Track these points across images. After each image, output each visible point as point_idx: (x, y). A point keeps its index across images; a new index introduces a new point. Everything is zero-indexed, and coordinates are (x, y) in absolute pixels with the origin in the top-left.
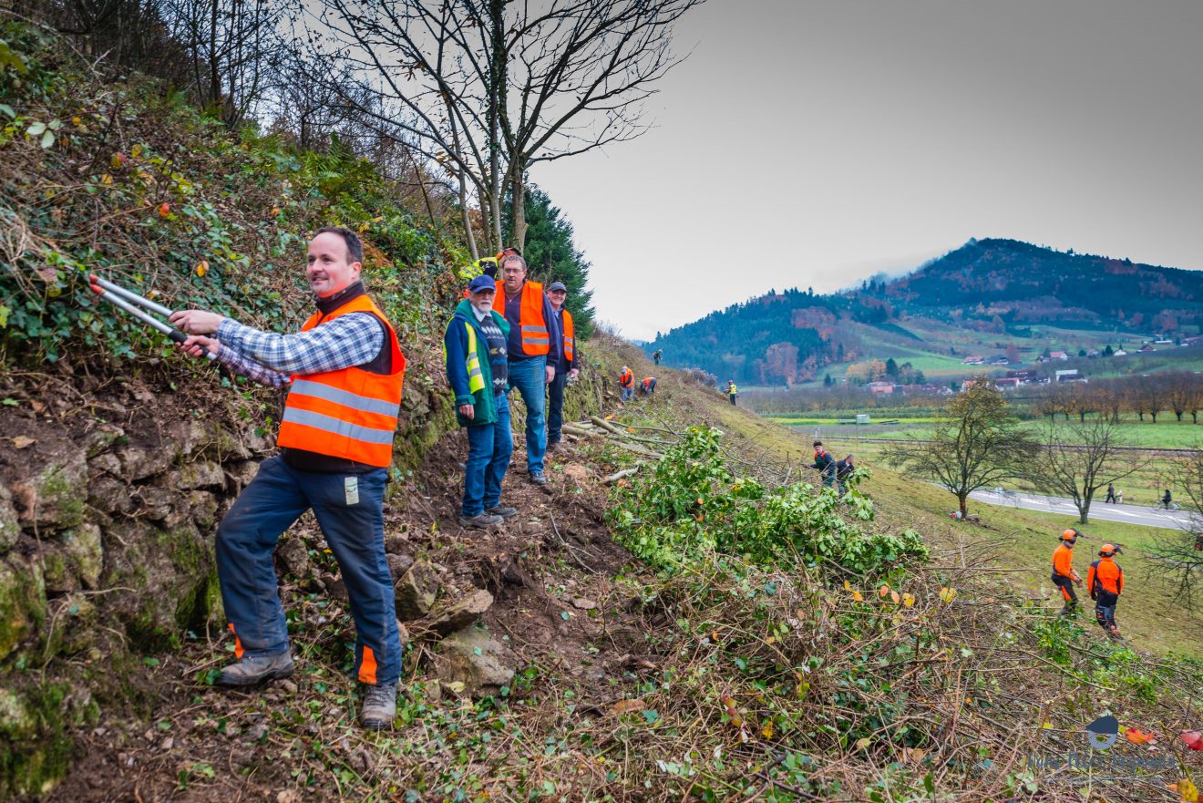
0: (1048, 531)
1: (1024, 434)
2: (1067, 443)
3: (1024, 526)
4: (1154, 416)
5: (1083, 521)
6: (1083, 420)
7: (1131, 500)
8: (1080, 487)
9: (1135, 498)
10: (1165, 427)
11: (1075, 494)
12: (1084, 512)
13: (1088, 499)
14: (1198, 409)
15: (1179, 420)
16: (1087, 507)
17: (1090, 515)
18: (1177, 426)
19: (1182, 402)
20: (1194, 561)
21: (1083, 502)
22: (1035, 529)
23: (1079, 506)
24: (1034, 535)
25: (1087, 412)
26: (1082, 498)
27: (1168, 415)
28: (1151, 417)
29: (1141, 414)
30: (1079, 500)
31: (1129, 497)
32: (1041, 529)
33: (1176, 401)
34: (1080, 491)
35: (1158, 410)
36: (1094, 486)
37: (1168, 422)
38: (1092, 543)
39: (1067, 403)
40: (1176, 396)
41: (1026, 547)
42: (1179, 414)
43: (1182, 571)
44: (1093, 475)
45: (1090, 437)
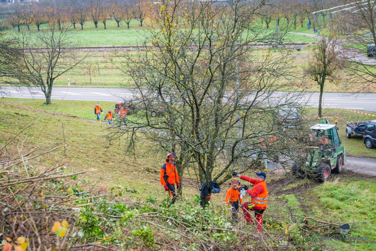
0: (29, 113)
1: (9, 42)
2: (34, 47)
3: (12, 112)
4: (82, 25)
5: (48, 102)
6: (39, 30)
7: (75, 84)
8: (45, 79)
9: (77, 82)
10: (88, 32)
11: (42, 84)
12: (48, 96)
13: (50, 86)
14: (106, 19)
15: (96, 27)
16: (50, 92)
17: (52, 97)
18: (96, 31)
19: (98, 15)
20: (137, 126)
21: (47, 89)
22: (20, 113)
23: (44, 92)
24: (21, 117)
25: (41, 23)
26: (46, 85)
27: (89, 24)
28: (80, 25)
29: (74, 24)
30: (45, 88)
31: (73, 81)
32: (24, 113)
33: (94, 14)
34: (45, 82)
35: (84, 21)
36: (54, 76)
37: (90, 29)
38: (58, 118)
39: (27, 18)
40: (94, 10)
41: (17, 128)
42: (96, 23)
43: (130, 133)
44: (52, 69)
45: (49, 42)
